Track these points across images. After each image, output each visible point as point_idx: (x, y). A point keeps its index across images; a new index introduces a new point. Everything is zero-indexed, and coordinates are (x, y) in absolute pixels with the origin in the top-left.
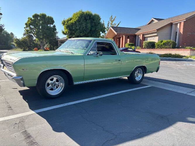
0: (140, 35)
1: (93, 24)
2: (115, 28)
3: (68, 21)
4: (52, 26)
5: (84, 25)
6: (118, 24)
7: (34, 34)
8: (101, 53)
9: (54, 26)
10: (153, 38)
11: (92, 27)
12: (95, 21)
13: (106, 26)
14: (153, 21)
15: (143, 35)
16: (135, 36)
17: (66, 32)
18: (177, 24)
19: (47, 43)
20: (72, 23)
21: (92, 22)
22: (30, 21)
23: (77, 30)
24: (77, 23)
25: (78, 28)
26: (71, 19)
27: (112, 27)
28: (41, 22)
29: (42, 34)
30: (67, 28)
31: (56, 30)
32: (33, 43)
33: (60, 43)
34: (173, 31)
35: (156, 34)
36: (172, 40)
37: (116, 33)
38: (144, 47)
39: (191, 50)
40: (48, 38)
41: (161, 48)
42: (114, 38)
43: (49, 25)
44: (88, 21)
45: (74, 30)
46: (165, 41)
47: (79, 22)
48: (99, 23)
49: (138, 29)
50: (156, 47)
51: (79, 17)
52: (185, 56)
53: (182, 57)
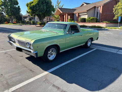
0: (76, 14)
1: (48, 6)
2: (61, 9)
3: (30, 4)
4: (17, 6)
5: (42, 7)
6: (62, 6)
7: (4, 12)
8: (73, 32)
9: (19, 7)
10: (84, 16)
11: (47, 8)
12: (49, 4)
13: (55, 7)
14: (83, 4)
15: (78, 14)
16: (73, 14)
17: (30, 12)
18: (98, 7)
19: (14, 18)
20: (33, 6)
21: (47, 5)
22: (1, 3)
23: (37, 10)
24: (37, 6)
25: (38, 9)
26: (32, 3)
27: (59, 8)
28: (9, 3)
29: (10, 12)
30: (30, 9)
31: (20, 9)
32: (4, 18)
33: (23, 19)
34: (96, 12)
35: (86, 13)
36: (95, 17)
37: (62, 12)
38: (79, 21)
39: (106, 23)
40: (15, 15)
41: (90, 22)
42: (60, 15)
43: (15, 6)
44: (45, 4)
45: (35, 10)
46: (91, 18)
47: (39, 4)
48: (51, 6)
49: (75, 10)
50: (87, 21)
51: (38, 1)
52: (103, 27)
53: (101, 27)
